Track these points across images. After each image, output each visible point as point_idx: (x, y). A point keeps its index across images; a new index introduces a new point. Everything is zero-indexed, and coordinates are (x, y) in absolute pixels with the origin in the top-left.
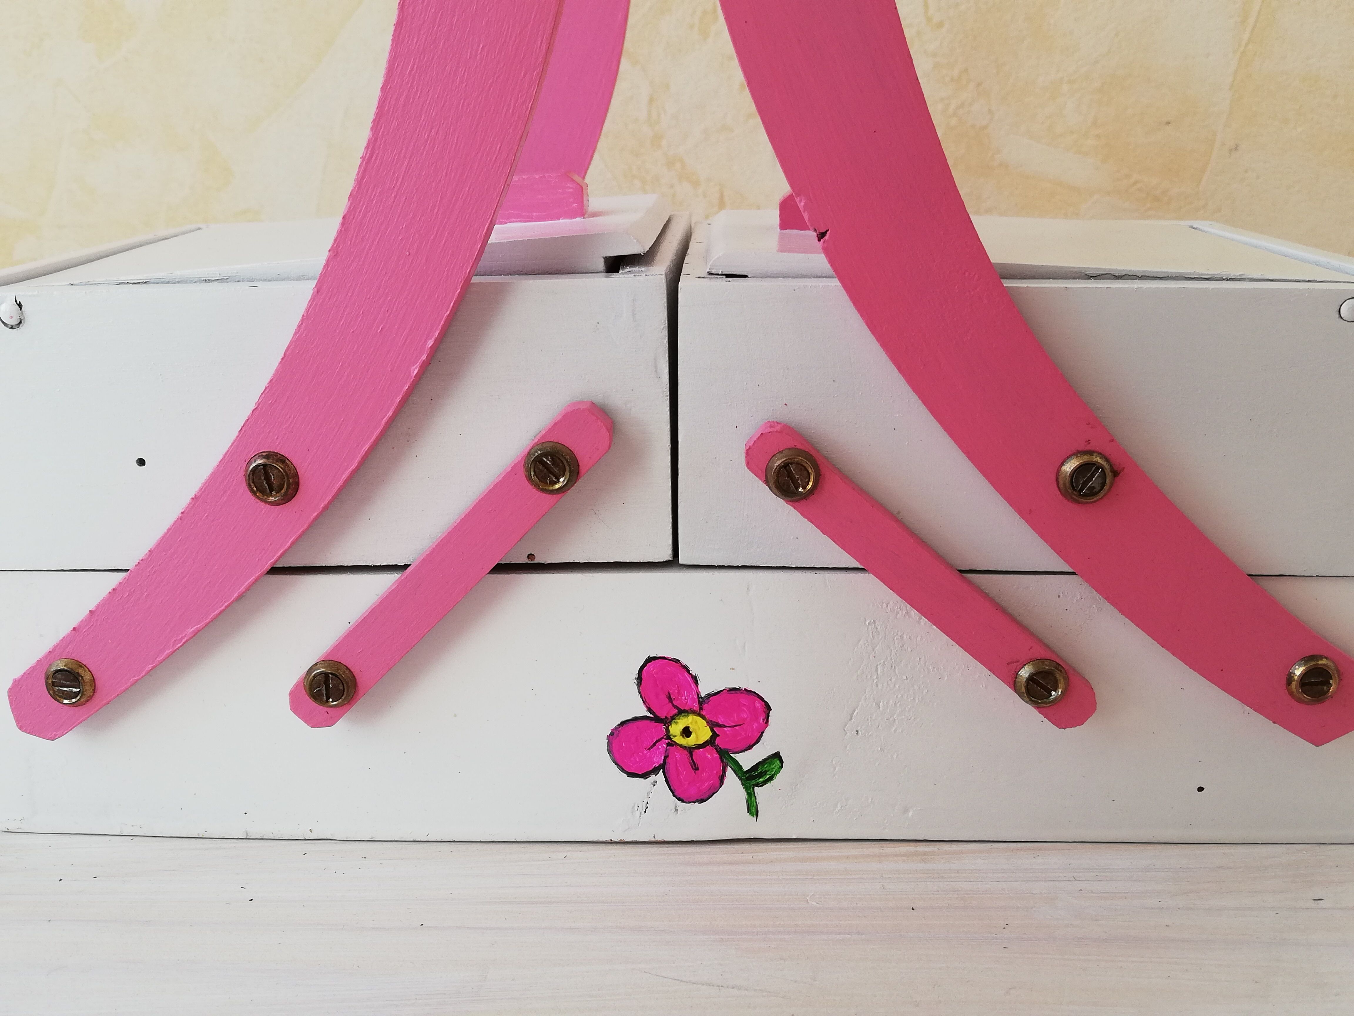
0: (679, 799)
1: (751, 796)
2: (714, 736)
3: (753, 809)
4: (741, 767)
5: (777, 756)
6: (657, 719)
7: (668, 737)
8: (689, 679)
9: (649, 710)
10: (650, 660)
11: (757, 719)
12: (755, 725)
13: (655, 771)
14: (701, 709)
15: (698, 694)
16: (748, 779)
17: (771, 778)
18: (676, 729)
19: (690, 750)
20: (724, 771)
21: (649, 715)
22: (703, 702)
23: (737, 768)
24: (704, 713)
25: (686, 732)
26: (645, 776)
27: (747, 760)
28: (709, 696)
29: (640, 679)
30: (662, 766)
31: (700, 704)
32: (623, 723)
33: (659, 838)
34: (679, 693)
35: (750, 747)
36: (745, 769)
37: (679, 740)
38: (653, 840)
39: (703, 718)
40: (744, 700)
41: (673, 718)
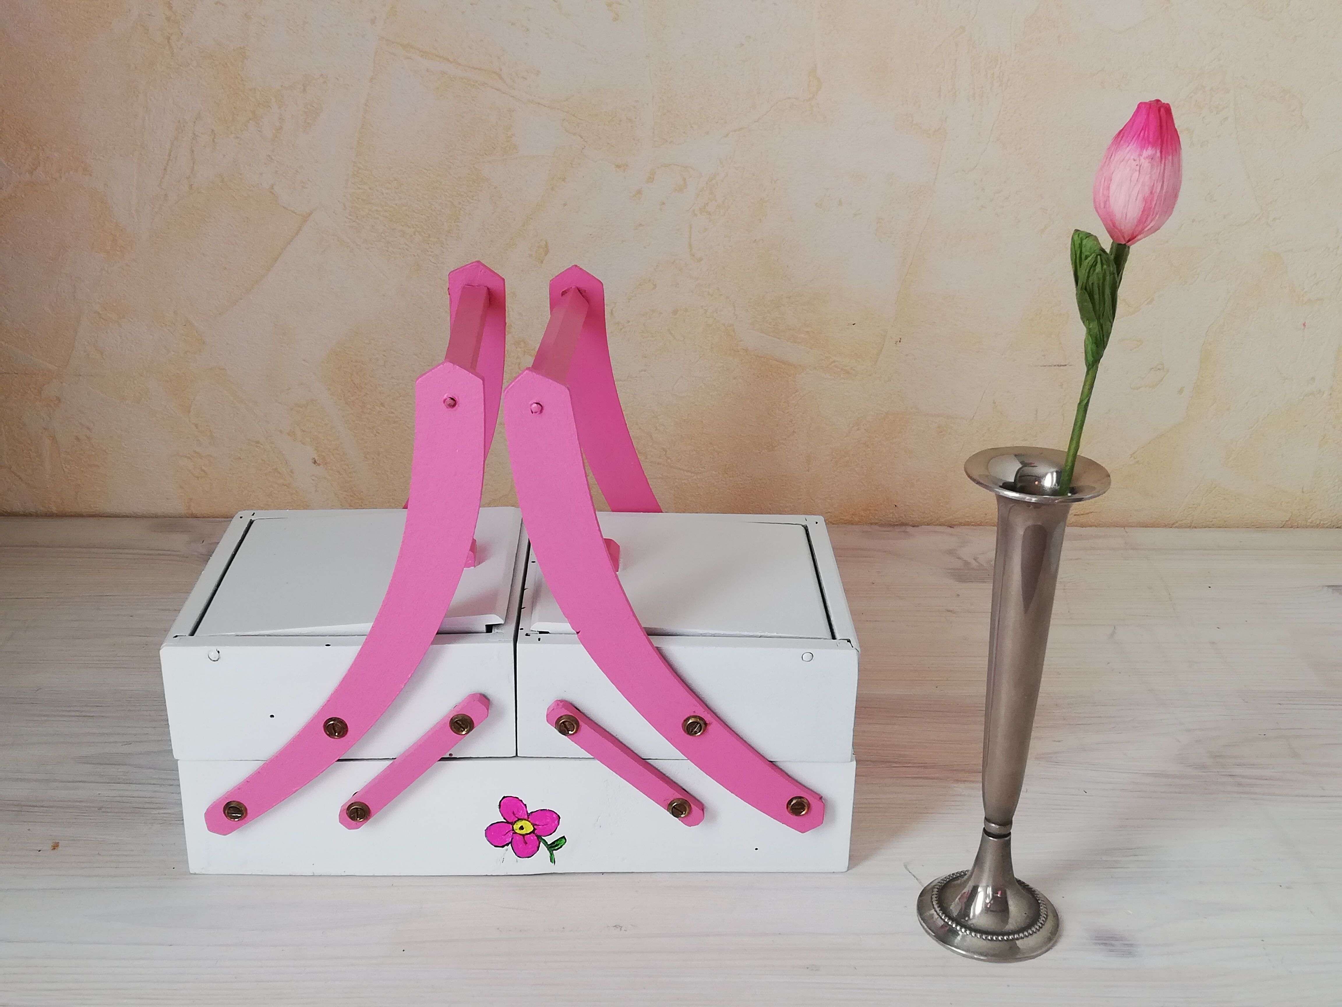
0: (518, 857)
1: (552, 854)
2: (535, 829)
3: (552, 860)
4: (547, 843)
5: (564, 837)
6: (508, 822)
7: (513, 830)
8: (523, 806)
9: (504, 819)
10: (504, 797)
11: (554, 822)
12: (553, 825)
13: (507, 845)
14: (528, 818)
15: (527, 812)
16: (550, 847)
17: (561, 847)
18: (517, 826)
19: (523, 835)
20: (539, 843)
21: (505, 821)
22: (529, 815)
23: (545, 843)
24: (529, 820)
25: (522, 828)
26: (503, 847)
27: (550, 839)
28: (532, 812)
29: (500, 805)
30: (511, 843)
31: (528, 816)
32: (492, 824)
33: (508, 874)
34: (518, 811)
35: (551, 834)
36: (549, 843)
37: (518, 831)
38: (506, 874)
39: (529, 821)
40: (548, 814)
41: (515, 822)
